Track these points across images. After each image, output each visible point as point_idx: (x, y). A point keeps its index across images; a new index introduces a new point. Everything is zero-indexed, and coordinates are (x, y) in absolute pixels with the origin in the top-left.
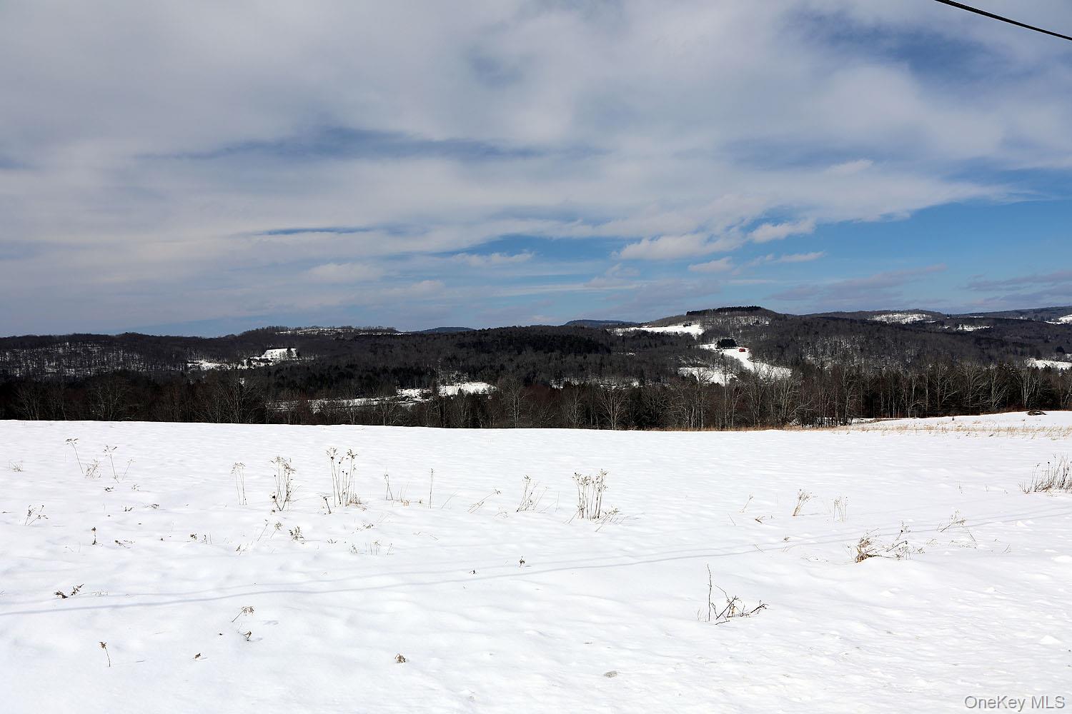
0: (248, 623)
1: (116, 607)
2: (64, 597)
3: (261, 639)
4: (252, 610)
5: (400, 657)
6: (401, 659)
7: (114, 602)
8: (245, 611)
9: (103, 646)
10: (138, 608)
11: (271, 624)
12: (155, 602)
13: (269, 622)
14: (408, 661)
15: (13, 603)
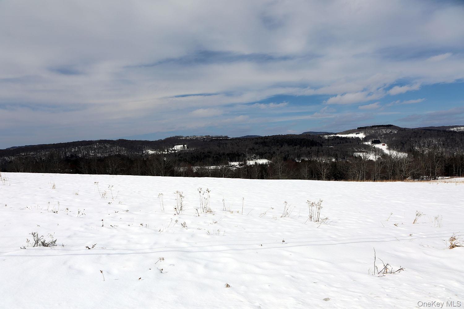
0: (162, 265)
1: (109, 254)
2: (89, 249)
3: (167, 272)
4: (163, 259)
5: (227, 285)
6: (228, 286)
7: (108, 252)
8: (160, 259)
9: (102, 272)
10: (117, 255)
11: (172, 266)
12: (125, 253)
13: (171, 265)
14: (231, 287)
15: (70, 250)
